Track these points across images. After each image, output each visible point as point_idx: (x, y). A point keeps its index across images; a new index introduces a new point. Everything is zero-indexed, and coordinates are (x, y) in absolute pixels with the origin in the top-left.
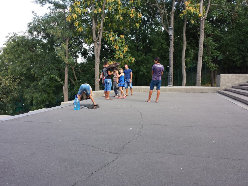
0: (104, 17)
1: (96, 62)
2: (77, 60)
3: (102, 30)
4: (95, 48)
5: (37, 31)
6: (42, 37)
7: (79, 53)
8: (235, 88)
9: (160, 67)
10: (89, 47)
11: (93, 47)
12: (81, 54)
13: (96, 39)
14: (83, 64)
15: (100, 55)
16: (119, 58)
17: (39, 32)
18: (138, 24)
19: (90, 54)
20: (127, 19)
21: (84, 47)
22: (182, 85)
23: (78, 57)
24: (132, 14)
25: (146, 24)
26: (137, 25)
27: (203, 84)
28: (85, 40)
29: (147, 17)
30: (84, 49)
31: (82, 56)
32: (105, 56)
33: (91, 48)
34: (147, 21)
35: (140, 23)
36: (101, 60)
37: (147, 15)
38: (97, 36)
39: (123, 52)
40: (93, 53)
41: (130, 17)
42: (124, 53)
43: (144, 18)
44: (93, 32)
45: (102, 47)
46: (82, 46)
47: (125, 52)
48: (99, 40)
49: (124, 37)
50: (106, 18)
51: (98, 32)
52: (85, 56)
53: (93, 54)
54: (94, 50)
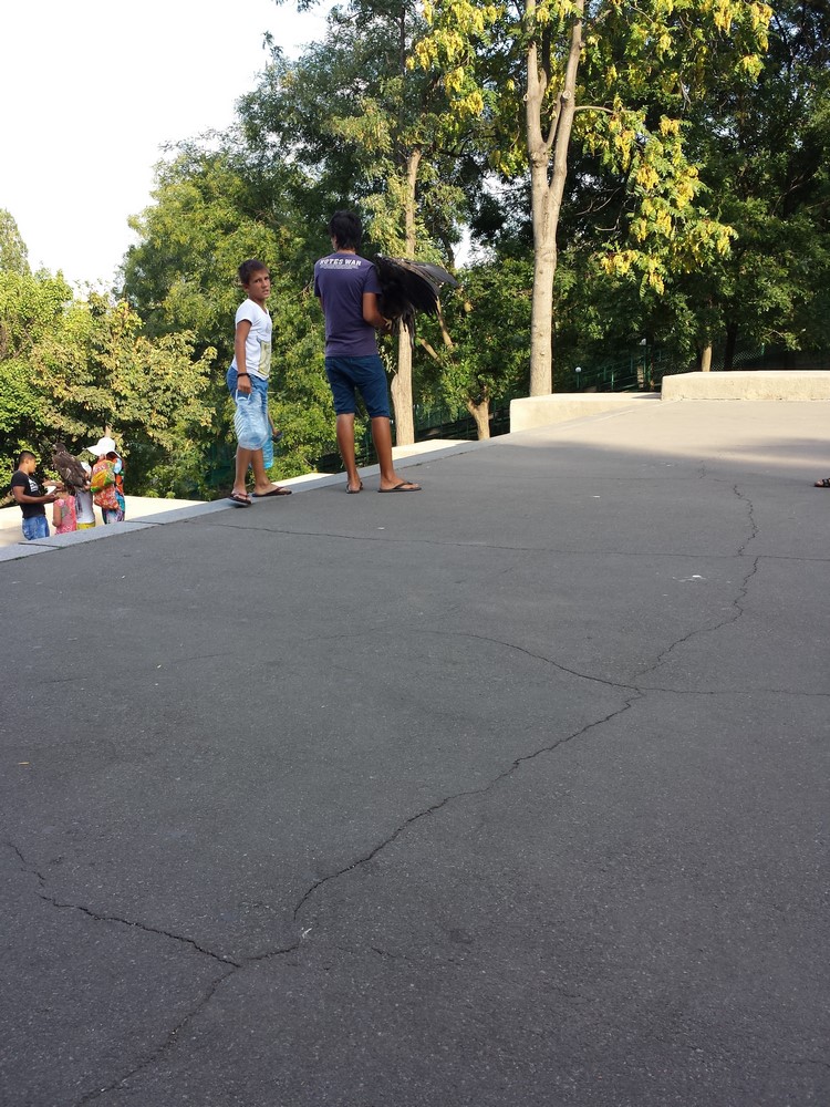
0: (584, 36)
1: (540, 260)
2: (451, 254)
3: (573, 103)
4: (538, 194)
5: (277, 128)
6: (302, 156)
7: (462, 219)
10: (506, 187)
11: (525, 187)
12: (471, 228)
13: (542, 146)
14: (477, 270)
15: (559, 226)
16: (651, 235)
18: (756, 58)
19: (513, 220)
20: (695, 37)
21: (485, 190)
23: (457, 239)
24: (723, 10)
25: (790, 60)
26: (753, 64)
28: (494, 157)
29: (796, 18)
30: (486, 198)
31: (475, 235)
32: (582, 225)
33: (517, 192)
34: (799, 39)
35: (763, 52)
36: (561, 245)
37: (800, 8)
38: (545, 135)
39: (674, 203)
40: (525, 218)
41: (715, 28)
42: (676, 207)
43: (781, 29)
44: (529, 114)
45: (571, 183)
46: (480, 187)
47: (683, 202)
48: (557, 151)
49: (682, 128)
50: (592, 40)
51: (555, 114)
53: (524, 224)
54: (530, 202)
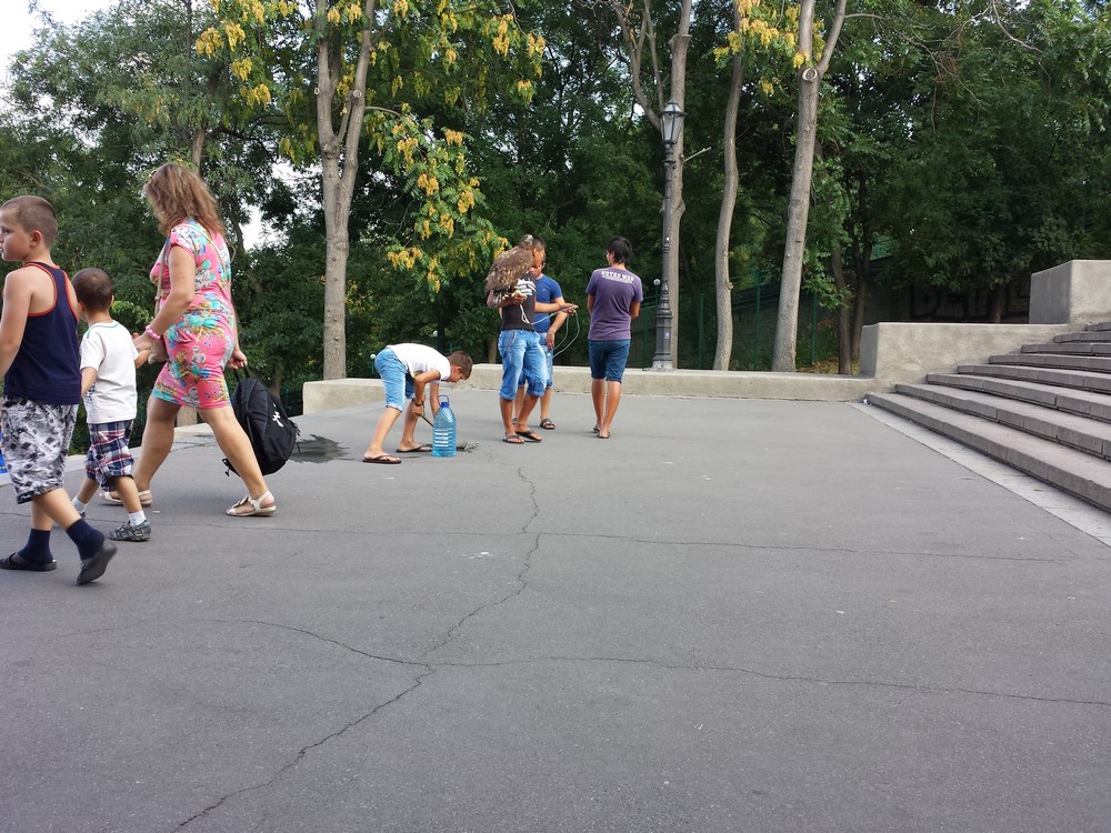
0: (375, 41)
1: (331, 246)
2: (240, 234)
3: (363, 102)
4: (330, 185)
5: (51, 90)
6: (78, 121)
7: (251, 201)
8: (938, 384)
9: (620, 280)
10: (298, 174)
11: (317, 177)
12: (262, 209)
13: (333, 139)
14: (269, 252)
15: (351, 217)
16: (435, 236)
17: (61, 99)
18: (529, 84)
19: (305, 208)
20: (476, 56)
21: (276, 175)
22: (716, 366)
23: (246, 220)
24: (501, 36)
25: (561, 88)
26: (525, 87)
27: (804, 362)
28: (283, 145)
29: (568, 52)
30: (277, 182)
31: (265, 218)
32: (374, 219)
33: (310, 182)
34: (570, 71)
35: (536, 79)
36: (353, 237)
37: (570, 43)
38: (336, 129)
39: (455, 207)
40: (318, 206)
41: (494, 51)
42: (458, 212)
43: (553, 60)
44: (319, 107)
45: (362, 178)
46: (269, 172)
47: (463, 209)
48: (348, 145)
49: (465, 140)
50: (382, 46)
51: (345, 111)
52: (282, 219)
53: (315, 211)
54: (321, 190)
